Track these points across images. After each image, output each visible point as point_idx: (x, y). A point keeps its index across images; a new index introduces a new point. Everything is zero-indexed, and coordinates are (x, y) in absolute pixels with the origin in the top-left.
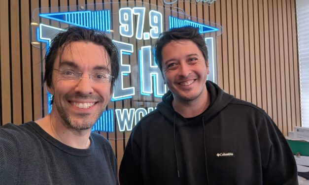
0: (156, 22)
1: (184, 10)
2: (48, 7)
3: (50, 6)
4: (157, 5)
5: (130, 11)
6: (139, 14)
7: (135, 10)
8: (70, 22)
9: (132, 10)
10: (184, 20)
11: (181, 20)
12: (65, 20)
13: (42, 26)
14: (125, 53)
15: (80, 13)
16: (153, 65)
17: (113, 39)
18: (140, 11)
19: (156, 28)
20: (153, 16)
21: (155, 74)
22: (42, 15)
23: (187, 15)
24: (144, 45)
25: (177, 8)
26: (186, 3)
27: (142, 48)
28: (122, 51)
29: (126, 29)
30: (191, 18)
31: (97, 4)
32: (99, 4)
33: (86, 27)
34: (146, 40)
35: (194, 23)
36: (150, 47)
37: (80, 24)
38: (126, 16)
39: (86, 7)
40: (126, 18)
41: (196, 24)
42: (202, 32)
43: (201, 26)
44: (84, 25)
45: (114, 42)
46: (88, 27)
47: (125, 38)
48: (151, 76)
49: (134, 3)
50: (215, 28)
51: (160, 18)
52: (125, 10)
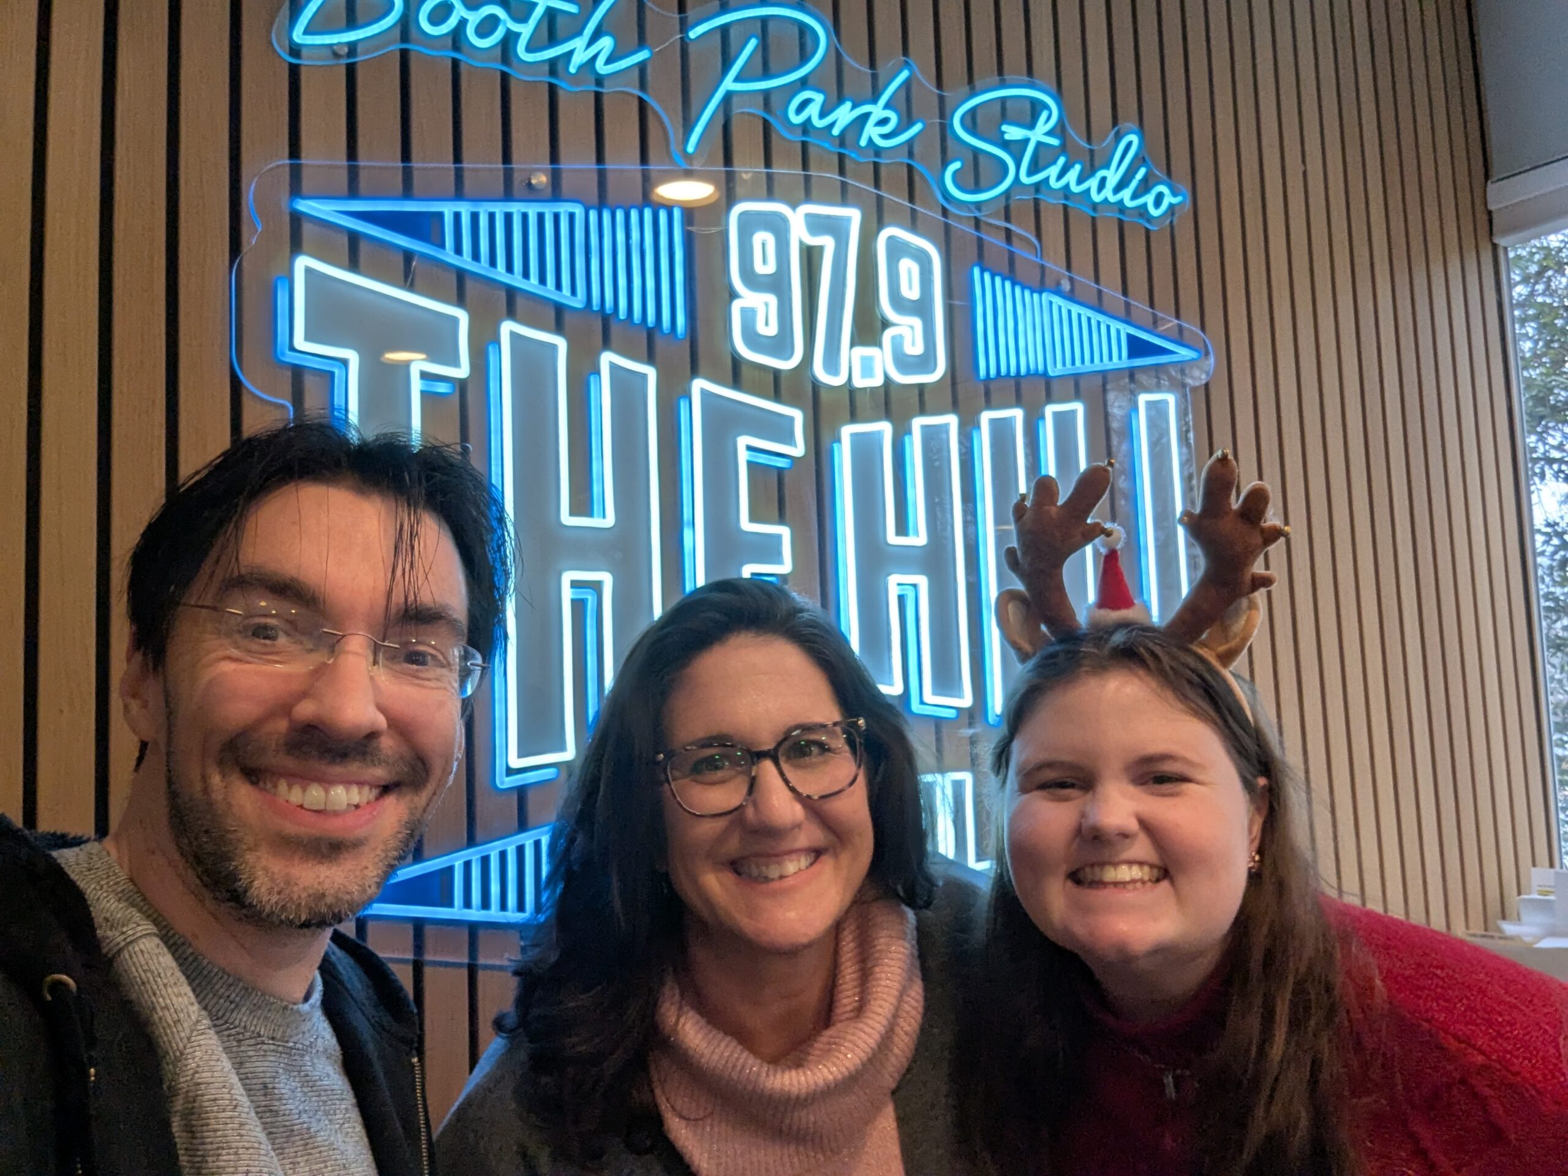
0: (911, 292)
1: (1039, 238)
2: (343, 162)
3: (352, 152)
4: (912, 201)
6: (828, 243)
7: (808, 216)
8: (469, 259)
9: (797, 219)
10: (1040, 293)
11: (1027, 293)
12: (442, 245)
13: (309, 271)
14: (762, 459)
15: (524, 210)
16: (902, 528)
17: (695, 372)
18: (836, 228)
19: (912, 327)
20: (898, 261)
21: (915, 586)
22: (311, 203)
23: (1050, 268)
24: (854, 417)
25: (1007, 225)
26: (1046, 202)
27: (847, 431)
28: (750, 448)
29: (767, 324)
30: (1071, 280)
31: (616, 170)
32: (622, 171)
33: (555, 296)
34: (865, 389)
35: (1090, 313)
36: (885, 428)
37: (526, 275)
38: (764, 245)
39: (556, 177)
40: (765, 261)
41: (1095, 317)
42: (1126, 363)
43: (1118, 331)
44: (542, 280)
45: (702, 391)
46: (568, 293)
47: (756, 372)
48: (893, 593)
49: (802, 178)
50: (1180, 343)
51: (930, 272)
52: (760, 213)
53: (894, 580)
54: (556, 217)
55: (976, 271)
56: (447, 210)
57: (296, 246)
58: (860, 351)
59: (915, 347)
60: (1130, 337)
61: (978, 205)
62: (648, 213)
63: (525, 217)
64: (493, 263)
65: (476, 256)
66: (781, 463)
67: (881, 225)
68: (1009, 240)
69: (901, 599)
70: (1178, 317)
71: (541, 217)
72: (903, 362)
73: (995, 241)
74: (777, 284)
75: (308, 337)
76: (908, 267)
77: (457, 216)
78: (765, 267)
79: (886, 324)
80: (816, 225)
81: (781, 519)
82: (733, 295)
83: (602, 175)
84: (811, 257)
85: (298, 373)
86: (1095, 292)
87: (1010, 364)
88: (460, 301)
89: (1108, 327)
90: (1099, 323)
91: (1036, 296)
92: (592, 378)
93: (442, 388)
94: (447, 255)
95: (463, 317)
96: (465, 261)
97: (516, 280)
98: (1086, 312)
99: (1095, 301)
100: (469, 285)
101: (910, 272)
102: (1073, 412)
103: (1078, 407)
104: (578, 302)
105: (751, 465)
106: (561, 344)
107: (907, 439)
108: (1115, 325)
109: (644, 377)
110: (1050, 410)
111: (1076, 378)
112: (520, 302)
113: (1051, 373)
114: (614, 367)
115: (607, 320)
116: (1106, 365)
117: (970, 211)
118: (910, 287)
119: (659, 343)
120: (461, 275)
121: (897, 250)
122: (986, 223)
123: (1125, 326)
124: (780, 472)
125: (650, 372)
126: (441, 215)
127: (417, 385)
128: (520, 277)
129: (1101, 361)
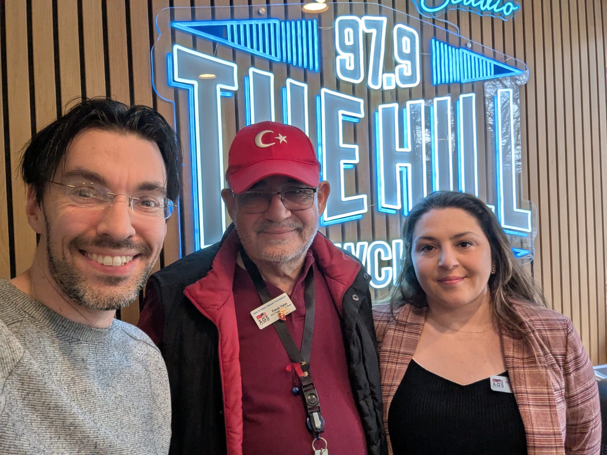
0: (407, 50)
1: (459, 26)
2: (189, 7)
3: (193, 3)
4: (407, 12)
5: (357, 23)
7: (366, 20)
8: (237, 44)
9: (362, 22)
10: (459, 49)
11: (453, 49)
12: (227, 39)
13: (178, 50)
14: (348, 119)
15: (257, 23)
16: (402, 145)
17: (322, 85)
18: (377, 25)
19: (407, 65)
20: (402, 37)
21: (406, 167)
22: (178, 24)
23: (463, 39)
24: (384, 102)
25: (446, 21)
26: (462, 11)
27: (381, 107)
28: (343, 115)
29: (350, 65)
30: (472, 43)
31: (291, 6)
32: (294, 5)
33: (269, 57)
34: (388, 90)
35: (479, 56)
36: (396, 106)
37: (258, 49)
38: (349, 33)
39: (268, 9)
40: (349, 40)
41: (481, 58)
42: (493, 76)
43: (490, 64)
44: (264, 51)
45: (325, 93)
46: (274, 56)
47: (346, 85)
48: (398, 170)
49: (364, 5)
50: (516, 68)
51: (415, 42)
52: (347, 20)
53: (398, 165)
54: (269, 25)
55: (433, 41)
56: (228, 24)
57: (174, 41)
58: (386, 75)
59: (408, 73)
60: (495, 66)
61: (434, 13)
62: (304, 22)
63: (257, 25)
64: (246, 45)
65: (239, 43)
66: (355, 120)
67: (395, 24)
68: (446, 27)
69: (401, 173)
70: (515, 57)
71: (263, 25)
72: (403, 79)
73: (441, 28)
74: (354, 49)
75: (179, 77)
76: (406, 40)
77: (232, 26)
78: (349, 43)
79: (396, 64)
80: (369, 24)
81: (355, 142)
82: (337, 54)
83: (286, 7)
84: (367, 37)
85: (176, 90)
86: (481, 48)
87: (446, 78)
88: (234, 60)
89: (486, 62)
90: (482, 60)
91: (457, 50)
92: (283, 89)
93: (228, 94)
94: (229, 42)
95: (235, 66)
96: (235, 44)
97: (254, 51)
98: (477, 56)
99: (481, 52)
100: (237, 54)
101: (406, 42)
102: (471, 97)
103: (473, 95)
104: (278, 59)
105: (344, 121)
106: (272, 76)
107: (404, 109)
108: (489, 61)
109: (303, 88)
110: (462, 97)
111: (473, 83)
112: (256, 60)
113: (462, 82)
114: (291, 84)
115: (288, 66)
116: (485, 78)
117: (431, 16)
118: (406, 49)
119: (309, 74)
120: (234, 50)
121: (401, 33)
122: (437, 20)
123: (493, 61)
124: (355, 124)
125: (305, 86)
126: (226, 26)
127: (219, 94)
128: (256, 50)
129: (483, 76)
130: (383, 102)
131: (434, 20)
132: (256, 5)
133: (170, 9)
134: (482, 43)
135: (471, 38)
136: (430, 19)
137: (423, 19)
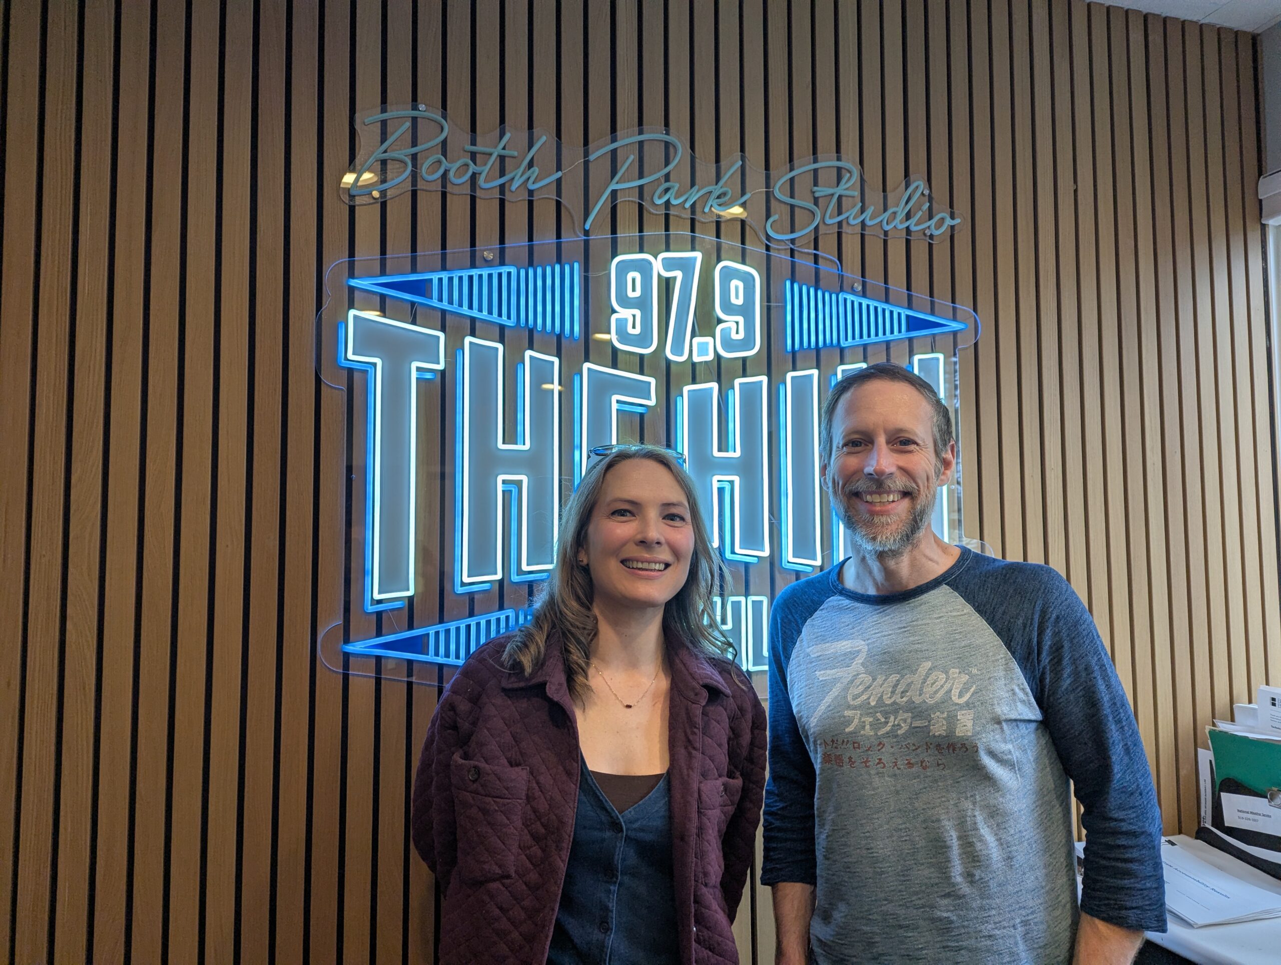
1: (840, 258)
2: (378, 256)
3: (383, 252)
4: (743, 242)
5: (650, 263)
25: (815, 252)
26: (847, 233)
27: (686, 389)
28: (618, 402)
29: (634, 327)
30: (864, 285)
31: (539, 245)
32: (543, 244)
33: (498, 321)
34: (702, 362)
35: (876, 304)
36: (715, 386)
37: (480, 310)
38: (634, 280)
39: (502, 252)
40: (634, 290)
41: (881, 306)
42: (904, 334)
43: (899, 314)
44: (490, 312)
45: (589, 369)
46: (506, 319)
47: (628, 356)
48: (715, 486)
49: (664, 237)
50: (955, 319)
51: (754, 286)
52: (632, 261)
53: (716, 478)
54: (500, 275)
55: (788, 284)
56: (435, 277)
57: (351, 306)
58: (696, 340)
60: (908, 317)
61: (793, 241)
62: (557, 268)
63: (480, 276)
64: (461, 305)
65: (451, 302)
66: (640, 410)
67: (719, 260)
68: (816, 262)
69: (721, 491)
70: (953, 301)
72: (729, 344)
74: (642, 303)
75: (354, 354)
76: (736, 284)
77: (440, 280)
79: (720, 321)
80: (669, 264)
82: (614, 311)
84: (667, 285)
85: (350, 371)
89: (891, 313)
90: (884, 310)
93: (428, 376)
95: (442, 335)
96: (445, 305)
97: (475, 313)
98: (872, 304)
101: (737, 288)
104: (511, 323)
107: (729, 392)
108: (896, 311)
109: (553, 363)
111: (865, 347)
112: (478, 324)
113: (843, 345)
118: (737, 297)
119: (563, 341)
120: (444, 312)
122: (799, 251)
123: (905, 310)
124: (642, 415)
125: (556, 360)
126: (431, 280)
127: (414, 375)
128: (476, 311)
129: (884, 334)
130: (694, 381)
131: (792, 251)
132: (482, 248)
133: (349, 261)
134: (886, 282)
135: (863, 276)
136: (786, 249)
137: (771, 250)
